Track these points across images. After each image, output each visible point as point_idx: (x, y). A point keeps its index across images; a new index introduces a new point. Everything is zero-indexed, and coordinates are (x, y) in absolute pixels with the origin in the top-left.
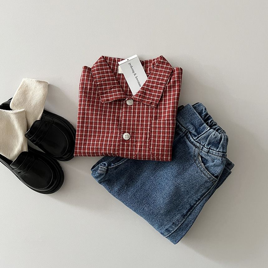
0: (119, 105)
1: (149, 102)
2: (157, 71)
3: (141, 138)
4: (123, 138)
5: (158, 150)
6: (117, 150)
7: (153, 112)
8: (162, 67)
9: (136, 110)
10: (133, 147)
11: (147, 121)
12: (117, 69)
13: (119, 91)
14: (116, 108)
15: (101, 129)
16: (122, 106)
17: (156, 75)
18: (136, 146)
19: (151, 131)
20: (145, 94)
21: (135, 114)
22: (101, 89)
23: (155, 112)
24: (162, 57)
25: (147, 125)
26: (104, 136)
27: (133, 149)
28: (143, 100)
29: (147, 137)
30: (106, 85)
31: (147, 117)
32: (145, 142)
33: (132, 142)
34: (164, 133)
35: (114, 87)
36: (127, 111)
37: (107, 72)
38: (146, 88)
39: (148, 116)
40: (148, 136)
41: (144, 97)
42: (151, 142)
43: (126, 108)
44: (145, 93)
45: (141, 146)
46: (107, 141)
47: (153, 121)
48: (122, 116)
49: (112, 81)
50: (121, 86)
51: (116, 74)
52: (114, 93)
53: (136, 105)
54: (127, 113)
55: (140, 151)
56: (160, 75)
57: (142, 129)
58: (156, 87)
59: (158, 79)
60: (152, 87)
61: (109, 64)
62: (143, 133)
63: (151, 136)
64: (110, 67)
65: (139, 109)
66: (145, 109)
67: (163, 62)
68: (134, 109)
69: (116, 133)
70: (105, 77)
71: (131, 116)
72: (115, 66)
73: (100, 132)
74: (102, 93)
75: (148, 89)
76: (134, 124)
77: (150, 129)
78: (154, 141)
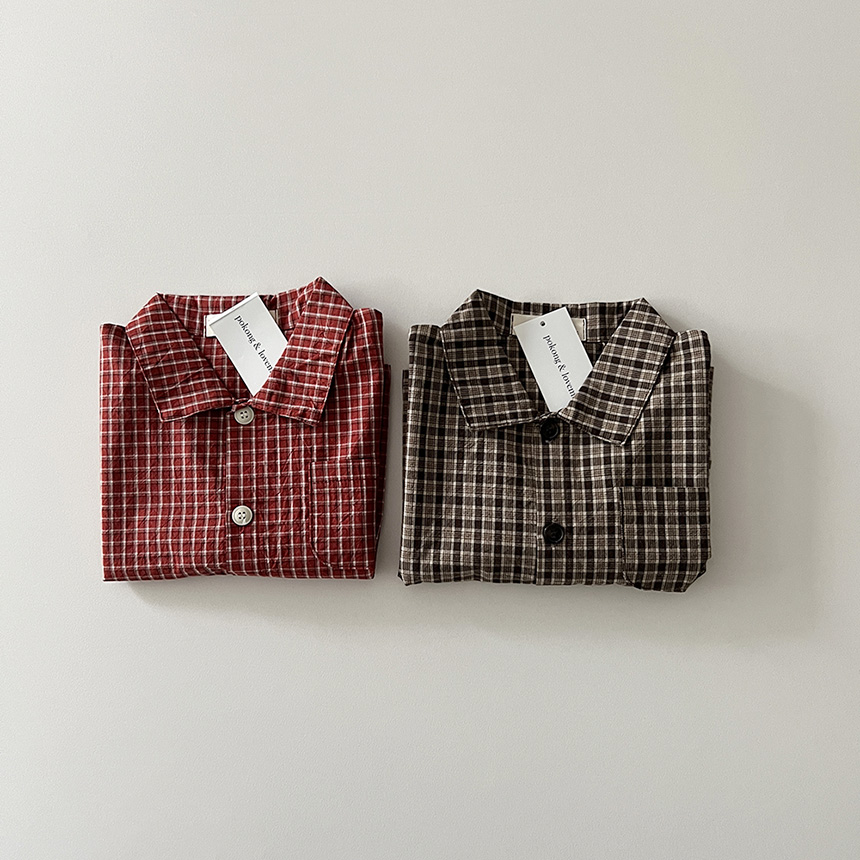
0: (215, 424)
1: (298, 410)
2: (311, 320)
3: (286, 514)
4: (232, 520)
5: (335, 544)
6: (220, 555)
7: (311, 438)
8: (324, 309)
9: (262, 435)
10: (264, 544)
11: (296, 466)
12: (202, 324)
13: (211, 385)
14: (205, 433)
15: (170, 502)
16: (224, 427)
17: (309, 332)
18: (272, 540)
19: (312, 494)
20: (286, 388)
21: (263, 447)
22: (159, 383)
23: (317, 438)
24: (321, 283)
25: (297, 478)
26: (181, 519)
27: (265, 550)
28: (280, 407)
29: (302, 511)
30: (171, 370)
31: (296, 454)
32: (298, 526)
33: (260, 529)
34: (346, 495)
35: (198, 376)
36: (238, 443)
37: (174, 336)
38: (286, 372)
39: (300, 451)
40: (304, 508)
41: (283, 396)
42: (313, 524)
43: (236, 434)
44: (285, 385)
45: (285, 540)
46: (188, 534)
47: (314, 466)
48: (225, 457)
49: (189, 358)
50: (216, 371)
51: (198, 340)
52: (196, 391)
53: (262, 423)
54: (238, 449)
55: (286, 551)
56: (320, 333)
57: (285, 491)
58: (314, 367)
59: (317, 345)
60: (303, 367)
61: (179, 314)
62: (288, 501)
63: (313, 506)
64: (182, 322)
65: (272, 432)
66: (290, 430)
67: (324, 295)
68: (260, 432)
69: (214, 509)
70: (168, 350)
71: (251, 454)
72: (195, 318)
73: (170, 508)
74: (162, 395)
75: (292, 373)
76: (263, 478)
77: (306, 487)
78: (322, 520)
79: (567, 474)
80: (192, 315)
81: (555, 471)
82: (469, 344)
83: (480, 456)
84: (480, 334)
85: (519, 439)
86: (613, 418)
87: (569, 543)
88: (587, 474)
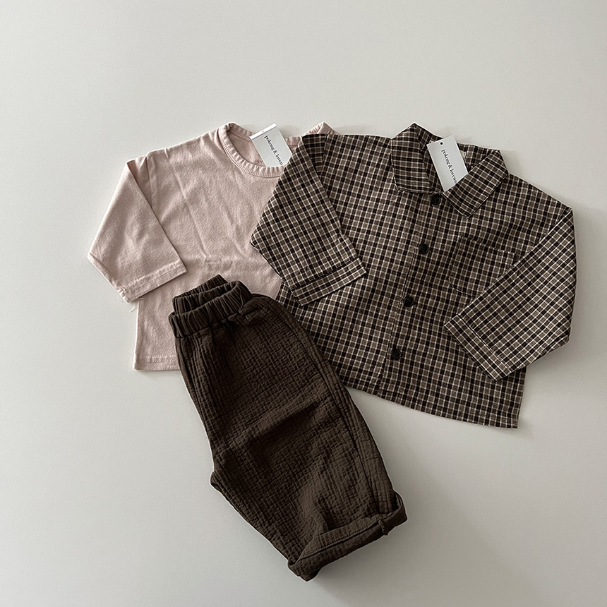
79: (438, 223)
81: (432, 220)
82: (405, 149)
83: (397, 204)
84: (411, 145)
85: (419, 201)
86: (467, 204)
87: (430, 255)
88: (448, 226)
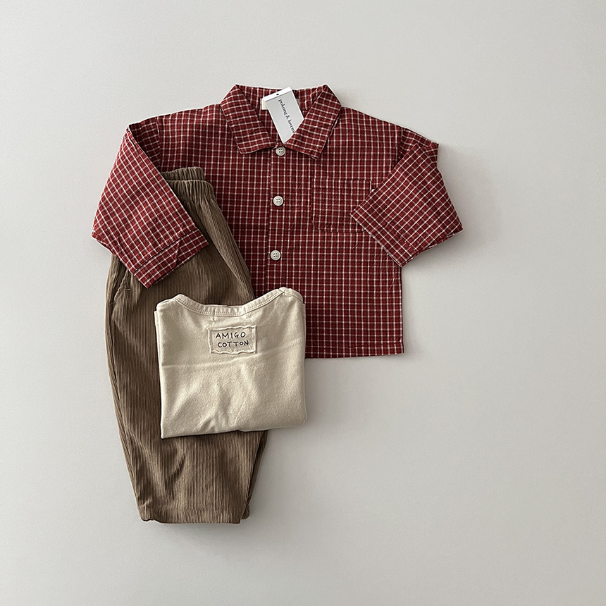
0: (266, 155)
1: (309, 150)
2: (319, 107)
3: (299, 203)
4: (273, 203)
7: (314, 166)
8: (326, 103)
10: (288, 216)
11: (306, 179)
12: (259, 103)
13: (264, 135)
14: (261, 160)
15: (241, 193)
16: (270, 157)
17: (317, 112)
18: (293, 214)
19: (313, 194)
20: (303, 139)
21: (289, 168)
22: (239, 134)
23: (317, 167)
24: (325, 87)
25: (306, 185)
26: (246, 202)
27: (288, 218)
28: (299, 148)
29: (307, 202)
30: (244, 127)
31: (306, 174)
32: (305, 208)
33: (287, 208)
35: (257, 131)
36: (277, 165)
37: (245, 108)
38: (304, 131)
39: (308, 172)
40: (309, 200)
41: (301, 143)
42: (313, 208)
43: (276, 160)
44: (303, 137)
45: (299, 214)
46: (251, 209)
47: (315, 180)
48: (270, 173)
49: (253, 121)
50: (267, 128)
51: (258, 110)
52: (257, 139)
53: (289, 156)
54: (277, 168)
55: (299, 220)
56: (324, 114)
57: (300, 191)
58: (318, 130)
60: (313, 129)
61: (248, 96)
62: (301, 196)
63: (313, 199)
64: (249, 101)
65: (294, 161)
66: (303, 161)
67: (327, 95)
68: (288, 161)
69: (264, 197)
70: (242, 116)
71: (283, 171)
72: (256, 99)
74: (240, 140)
75: (307, 132)
76: (289, 183)
77: (310, 190)
78: (317, 207)
80: (254, 98)
